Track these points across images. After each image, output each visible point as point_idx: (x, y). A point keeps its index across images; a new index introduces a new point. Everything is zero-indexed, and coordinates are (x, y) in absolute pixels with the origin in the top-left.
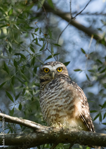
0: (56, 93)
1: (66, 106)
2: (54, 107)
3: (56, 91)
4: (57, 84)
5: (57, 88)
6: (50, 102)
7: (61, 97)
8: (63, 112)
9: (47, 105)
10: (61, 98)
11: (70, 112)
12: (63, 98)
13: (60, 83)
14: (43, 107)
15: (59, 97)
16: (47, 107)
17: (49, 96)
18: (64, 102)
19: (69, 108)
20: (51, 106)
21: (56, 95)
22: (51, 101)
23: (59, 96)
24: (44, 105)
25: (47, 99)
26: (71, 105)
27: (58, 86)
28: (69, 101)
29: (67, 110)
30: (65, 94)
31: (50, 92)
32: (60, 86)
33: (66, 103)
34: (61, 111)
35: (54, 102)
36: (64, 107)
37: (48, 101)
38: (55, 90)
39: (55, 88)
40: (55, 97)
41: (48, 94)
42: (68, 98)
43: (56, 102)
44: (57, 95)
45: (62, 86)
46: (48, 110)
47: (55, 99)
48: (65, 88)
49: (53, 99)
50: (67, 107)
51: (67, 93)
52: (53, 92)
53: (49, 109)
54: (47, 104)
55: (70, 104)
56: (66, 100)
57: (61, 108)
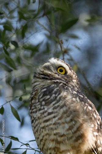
0: (55, 114)
1: (70, 136)
2: (52, 137)
3: (55, 110)
4: (56, 97)
5: (56, 105)
6: (47, 128)
7: (63, 120)
8: (66, 144)
9: (42, 132)
10: (63, 123)
11: (77, 144)
12: (66, 122)
13: (60, 96)
14: (37, 131)
15: (60, 121)
16: (42, 134)
17: (45, 117)
18: (68, 130)
19: (74, 138)
20: (47, 134)
21: (54, 117)
22: (47, 126)
23: (60, 119)
24: (38, 130)
25: (41, 121)
26: (78, 134)
27: (58, 102)
28: (75, 129)
29: (71, 142)
30: (68, 116)
31: (46, 112)
32: (61, 103)
33: (70, 131)
34: (62, 143)
35: (52, 129)
36: (67, 137)
38: (54, 109)
39: (54, 105)
40: (54, 120)
41: (44, 113)
42: (73, 122)
43: (56, 129)
44: (57, 118)
45: (63, 102)
46: (44, 139)
47: (54, 124)
48: (68, 106)
49: (51, 124)
50: (71, 138)
51: (71, 115)
52: (50, 111)
53: (45, 137)
54: (42, 130)
55: (75, 132)
56: (70, 127)
57: (62, 138)
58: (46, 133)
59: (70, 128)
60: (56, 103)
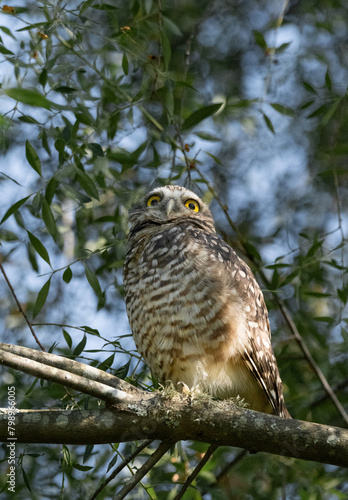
0: (175, 285)
1: (202, 329)
2: (168, 329)
3: (175, 277)
4: (179, 251)
5: (177, 268)
6: (157, 311)
7: (189, 297)
8: (194, 343)
9: (148, 319)
10: (190, 303)
11: (215, 344)
12: (196, 301)
13: (185, 250)
14: (137, 319)
15: (183, 298)
16: (148, 324)
17: (155, 289)
18: (198, 316)
19: (210, 333)
20: (158, 323)
21: (173, 290)
22: (159, 308)
23: (183, 294)
24: (138, 316)
25: (146, 297)
26: (218, 324)
27: (180, 262)
28: (212, 314)
29: (204, 339)
30: (200, 290)
31: (157, 279)
32: (187, 263)
33: (203, 319)
34: (187, 340)
35: (167, 313)
36: (197, 330)
37: (150, 305)
38: (172, 274)
39: (173, 266)
40: (172, 296)
41: (152, 282)
42: (209, 302)
43: (175, 313)
44: (177, 293)
45: (192, 262)
46: (151, 333)
47: (172, 304)
48: (201, 271)
49: (166, 304)
50: (205, 331)
51: (206, 288)
52: (165, 278)
53: (153, 329)
54: (146, 315)
55: (213, 321)
56: (202, 310)
57: (187, 332)
58: (155, 320)
59: (203, 313)
60: (177, 264)
